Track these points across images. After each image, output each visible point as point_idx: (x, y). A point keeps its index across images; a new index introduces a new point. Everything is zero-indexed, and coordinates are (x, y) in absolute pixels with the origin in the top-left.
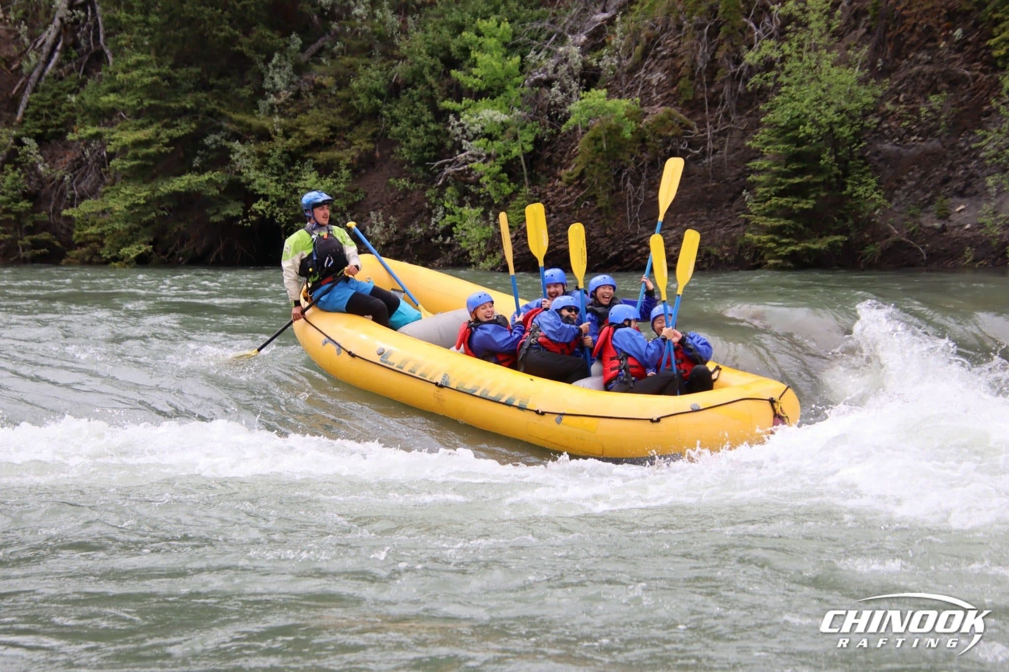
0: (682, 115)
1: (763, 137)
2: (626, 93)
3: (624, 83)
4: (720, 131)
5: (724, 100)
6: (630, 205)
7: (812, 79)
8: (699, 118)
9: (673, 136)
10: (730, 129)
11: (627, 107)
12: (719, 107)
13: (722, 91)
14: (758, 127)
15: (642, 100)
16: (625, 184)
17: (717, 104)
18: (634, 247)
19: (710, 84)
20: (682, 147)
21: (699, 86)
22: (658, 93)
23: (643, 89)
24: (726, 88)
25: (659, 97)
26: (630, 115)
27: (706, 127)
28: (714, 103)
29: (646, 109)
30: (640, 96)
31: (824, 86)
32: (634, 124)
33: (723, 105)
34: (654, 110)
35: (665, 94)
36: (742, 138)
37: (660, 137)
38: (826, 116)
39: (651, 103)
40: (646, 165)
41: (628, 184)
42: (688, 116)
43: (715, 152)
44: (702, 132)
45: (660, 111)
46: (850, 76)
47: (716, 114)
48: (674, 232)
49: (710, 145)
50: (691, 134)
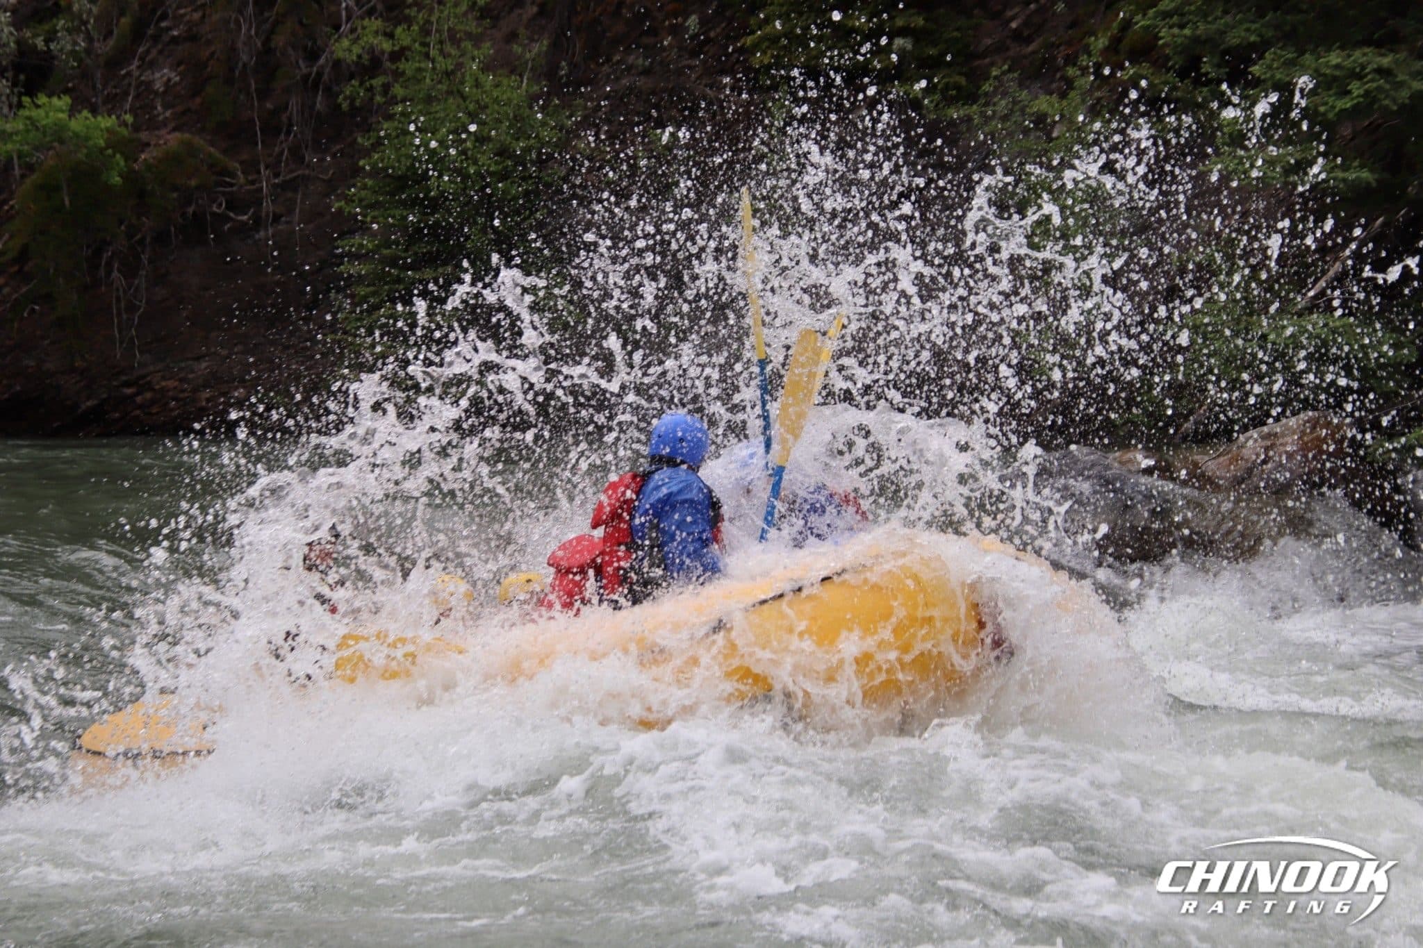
0: (212, 150)
1: (363, 193)
2: (104, 103)
3: (99, 86)
4: (284, 182)
5: (291, 125)
6: (119, 314)
7: (449, 93)
8: (245, 157)
9: (198, 188)
10: (306, 179)
11: (108, 130)
12: (282, 137)
13: (287, 108)
14: (353, 177)
15: (136, 116)
16: (109, 273)
17: (279, 133)
18: (129, 391)
19: (264, 94)
20: (215, 209)
21: (242, 97)
22: (166, 107)
23: (137, 97)
24: (294, 103)
25: (168, 114)
26: (116, 144)
27: (259, 172)
28: (272, 129)
29: (144, 136)
30: (132, 111)
31: (472, 107)
32: (122, 163)
33: (288, 133)
34: (159, 137)
35: (179, 109)
36: (328, 195)
37: (175, 188)
38: (475, 162)
39: (153, 125)
40: (148, 240)
41: (115, 274)
42: (225, 152)
43: (277, 218)
44: (253, 182)
45: (172, 140)
46: (516, 90)
47: (277, 149)
48: (204, 365)
49: (268, 206)
50: (232, 185)
